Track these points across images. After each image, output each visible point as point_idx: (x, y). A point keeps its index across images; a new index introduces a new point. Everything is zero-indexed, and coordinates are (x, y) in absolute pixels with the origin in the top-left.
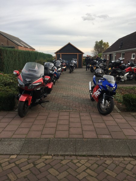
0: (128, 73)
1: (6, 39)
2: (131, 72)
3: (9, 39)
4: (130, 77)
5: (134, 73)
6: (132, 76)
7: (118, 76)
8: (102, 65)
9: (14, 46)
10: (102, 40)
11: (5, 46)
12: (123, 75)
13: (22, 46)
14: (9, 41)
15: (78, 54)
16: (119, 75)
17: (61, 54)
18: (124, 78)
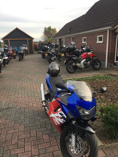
0: (85, 60)
5: (91, 59)
7: (74, 64)
8: (54, 51)
12: (80, 62)
15: (27, 39)
17: (9, 40)
18: (81, 65)
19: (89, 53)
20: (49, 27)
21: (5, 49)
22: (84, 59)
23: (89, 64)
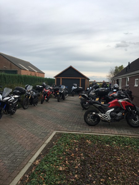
0: (113, 109)
1: (10, 63)
2: (118, 107)
3: (12, 63)
4: (116, 116)
5: (123, 110)
6: (119, 114)
7: (94, 113)
9: (17, 69)
10: (122, 66)
11: (8, 69)
12: (104, 112)
13: (26, 70)
14: (12, 64)
16: (97, 112)
17: (61, 78)
18: (106, 116)
19: (120, 101)
20: (121, 66)
21: (39, 87)
22: (111, 108)
23: (120, 116)
